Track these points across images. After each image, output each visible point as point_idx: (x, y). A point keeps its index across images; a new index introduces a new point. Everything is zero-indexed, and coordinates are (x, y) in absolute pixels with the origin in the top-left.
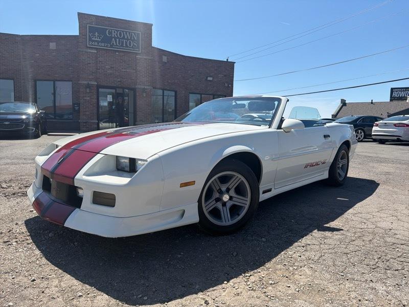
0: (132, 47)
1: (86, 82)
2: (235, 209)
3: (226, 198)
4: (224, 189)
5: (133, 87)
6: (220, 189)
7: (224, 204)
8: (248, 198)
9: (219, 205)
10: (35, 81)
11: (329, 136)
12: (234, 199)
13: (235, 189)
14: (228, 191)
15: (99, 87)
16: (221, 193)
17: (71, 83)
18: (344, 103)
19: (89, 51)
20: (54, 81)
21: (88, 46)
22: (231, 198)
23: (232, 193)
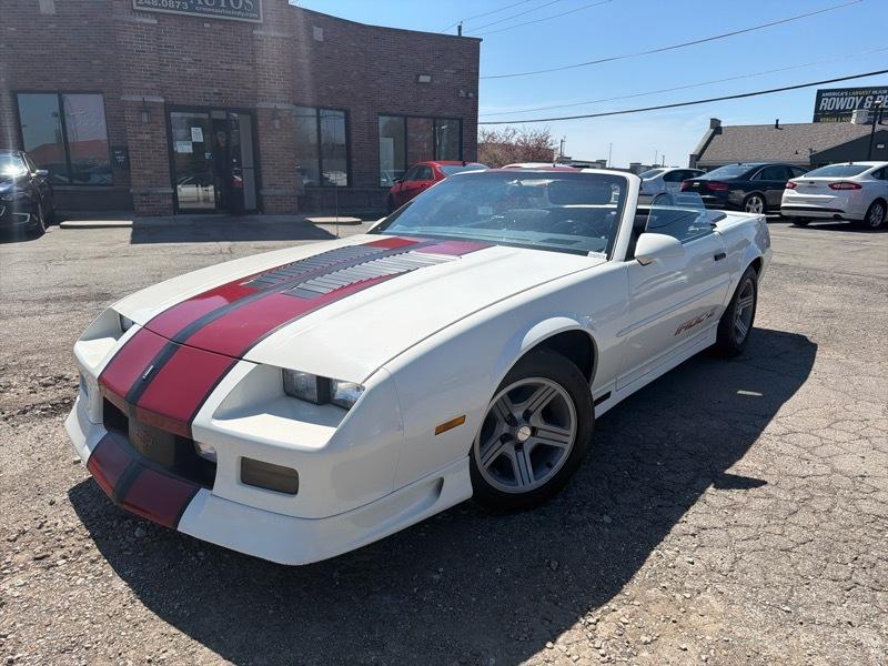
0: (242, 10)
1: (138, 98)
2: (541, 455)
3: (524, 434)
4: (518, 414)
5: (250, 106)
6: (511, 415)
7: (519, 446)
8: (569, 429)
9: (508, 448)
10: (14, 94)
11: (723, 255)
12: (540, 433)
13: (543, 411)
14: (527, 415)
15: (169, 108)
16: (513, 423)
17: (100, 97)
18: (716, 127)
19: (138, 20)
20: (60, 94)
21: (135, 7)
22: (534, 431)
23: (536, 420)
